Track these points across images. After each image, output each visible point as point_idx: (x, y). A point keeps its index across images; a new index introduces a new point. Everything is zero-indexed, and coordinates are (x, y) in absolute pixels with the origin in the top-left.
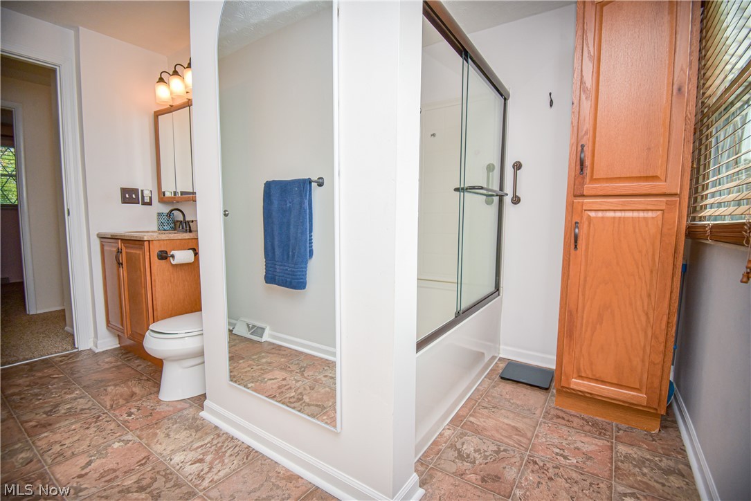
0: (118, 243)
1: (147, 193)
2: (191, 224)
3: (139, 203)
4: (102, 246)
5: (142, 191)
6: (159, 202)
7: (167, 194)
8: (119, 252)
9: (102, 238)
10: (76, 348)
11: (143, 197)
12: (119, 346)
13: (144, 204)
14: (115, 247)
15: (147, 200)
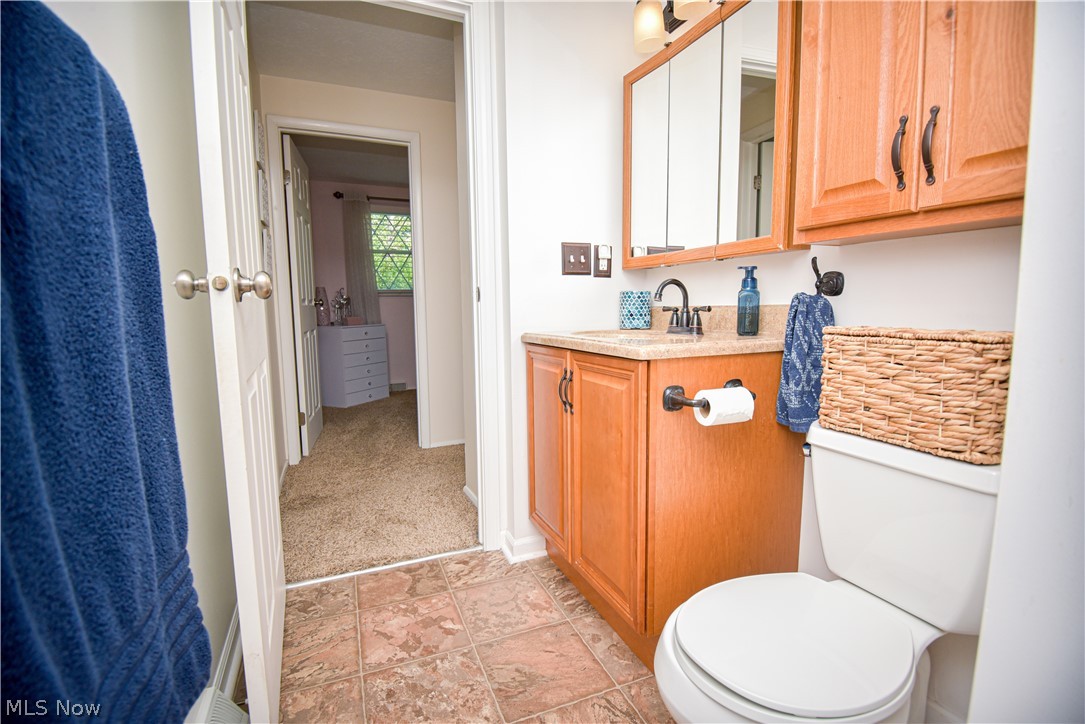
0: (565, 358)
1: (604, 254)
2: (704, 316)
3: (590, 274)
4: (530, 362)
5: (597, 248)
6: (623, 268)
7: (638, 253)
8: (567, 379)
9: (530, 344)
10: (479, 544)
11: (597, 259)
12: (544, 553)
13: (599, 274)
14: (559, 365)
15: (603, 266)
